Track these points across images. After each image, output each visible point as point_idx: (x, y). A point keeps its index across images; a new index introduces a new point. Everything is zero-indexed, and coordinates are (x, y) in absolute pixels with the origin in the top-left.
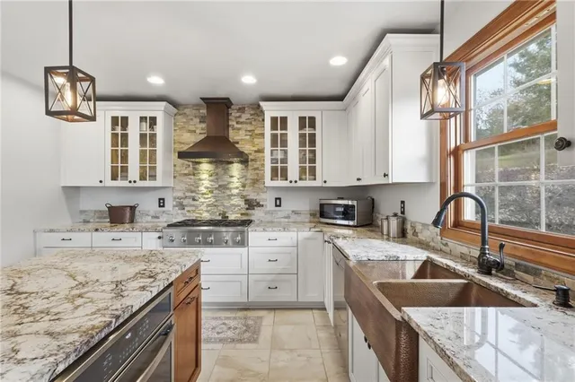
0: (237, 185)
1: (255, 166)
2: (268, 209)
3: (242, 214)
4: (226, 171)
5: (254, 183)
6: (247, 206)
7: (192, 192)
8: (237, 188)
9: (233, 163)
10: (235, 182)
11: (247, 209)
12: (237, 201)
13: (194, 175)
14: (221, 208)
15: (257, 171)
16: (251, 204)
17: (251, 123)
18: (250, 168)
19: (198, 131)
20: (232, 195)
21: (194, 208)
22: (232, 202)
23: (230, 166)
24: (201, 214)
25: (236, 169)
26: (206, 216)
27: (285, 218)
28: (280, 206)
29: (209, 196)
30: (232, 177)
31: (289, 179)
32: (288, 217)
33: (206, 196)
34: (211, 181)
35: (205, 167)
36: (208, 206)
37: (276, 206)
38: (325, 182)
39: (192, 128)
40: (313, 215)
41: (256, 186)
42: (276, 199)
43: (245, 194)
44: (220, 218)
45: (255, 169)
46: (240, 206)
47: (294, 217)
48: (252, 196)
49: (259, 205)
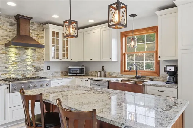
0: (30, 60)
1: (39, 51)
2: (44, 71)
3: (32, 74)
4: (24, 53)
5: (38, 59)
6: (35, 70)
7: (4, 63)
8: (30, 61)
9: (28, 49)
10: (29, 59)
11: (35, 72)
12: (30, 68)
13: (6, 54)
14: (22, 72)
15: (40, 54)
16: (37, 69)
17: (37, 31)
18: (36, 52)
19: (8, 30)
20: (28, 65)
21: (6, 72)
22: (28, 68)
23: (27, 50)
24: (10, 75)
25: (29, 52)
26: (13, 76)
27: (51, 75)
28: (49, 70)
29: (15, 65)
30: (27, 56)
31: (59, 58)
32: (52, 74)
33: (13, 66)
34: (16, 57)
35: (13, 50)
36: (15, 71)
37: (48, 70)
38: (71, 60)
39: (5, 28)
40: (62, 73)
41: (40, 60)
42: (48, 67)
43: (34, 64)
44: (21, 77)
45: (39, 53)
46: (32, 70)
47: (55, 74)
48: (38, 65)
49: (41, 70)
